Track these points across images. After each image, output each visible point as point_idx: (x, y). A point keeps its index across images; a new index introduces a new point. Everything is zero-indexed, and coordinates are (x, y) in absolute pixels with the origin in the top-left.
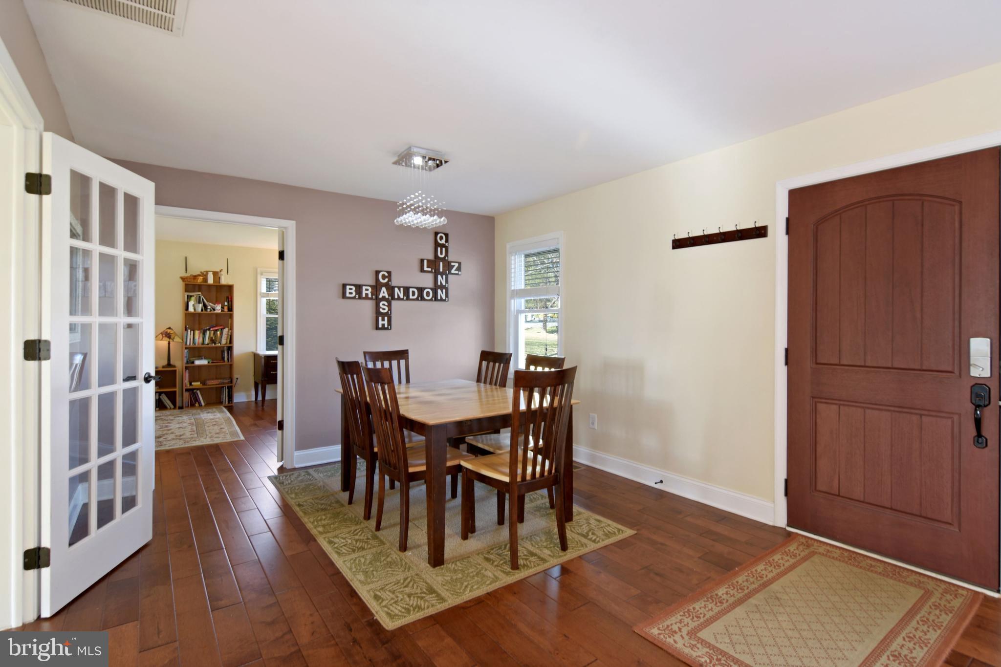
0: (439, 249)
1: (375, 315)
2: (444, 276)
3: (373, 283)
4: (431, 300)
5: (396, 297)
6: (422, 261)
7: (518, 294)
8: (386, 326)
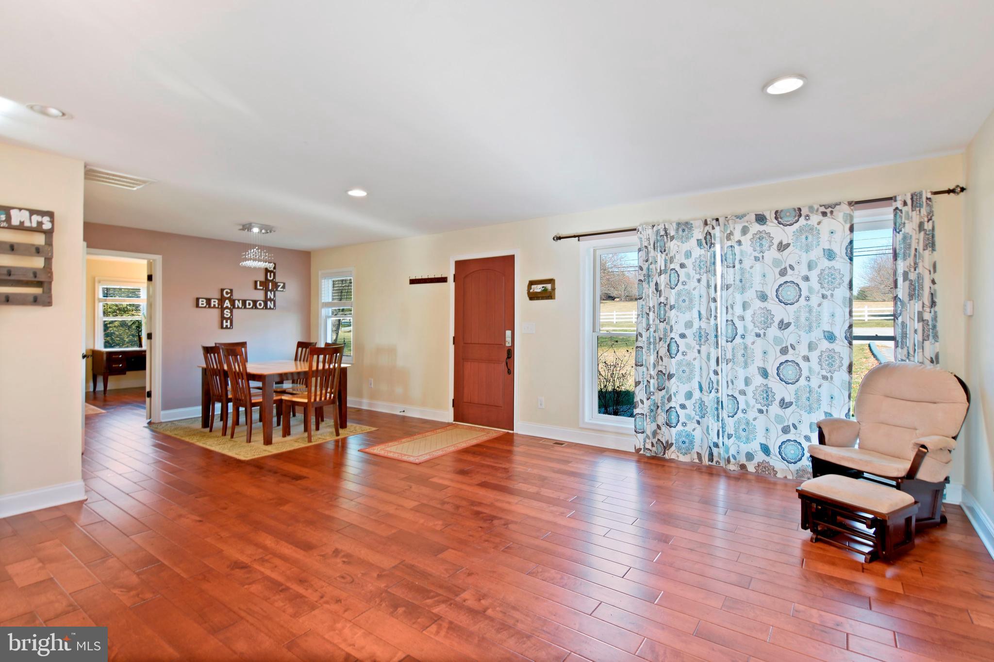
0: (269, 274)
1: (220, 319)
2: (273, 293)
3: (219, 296)
4: (263, 308)
5: (236, 306)
6: (256, 282)
7: (327, 305)
8: (229, 326)
